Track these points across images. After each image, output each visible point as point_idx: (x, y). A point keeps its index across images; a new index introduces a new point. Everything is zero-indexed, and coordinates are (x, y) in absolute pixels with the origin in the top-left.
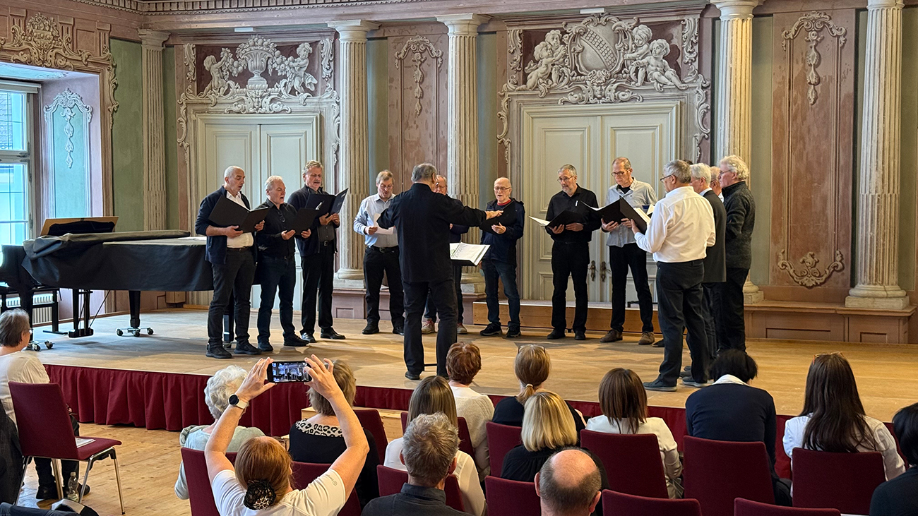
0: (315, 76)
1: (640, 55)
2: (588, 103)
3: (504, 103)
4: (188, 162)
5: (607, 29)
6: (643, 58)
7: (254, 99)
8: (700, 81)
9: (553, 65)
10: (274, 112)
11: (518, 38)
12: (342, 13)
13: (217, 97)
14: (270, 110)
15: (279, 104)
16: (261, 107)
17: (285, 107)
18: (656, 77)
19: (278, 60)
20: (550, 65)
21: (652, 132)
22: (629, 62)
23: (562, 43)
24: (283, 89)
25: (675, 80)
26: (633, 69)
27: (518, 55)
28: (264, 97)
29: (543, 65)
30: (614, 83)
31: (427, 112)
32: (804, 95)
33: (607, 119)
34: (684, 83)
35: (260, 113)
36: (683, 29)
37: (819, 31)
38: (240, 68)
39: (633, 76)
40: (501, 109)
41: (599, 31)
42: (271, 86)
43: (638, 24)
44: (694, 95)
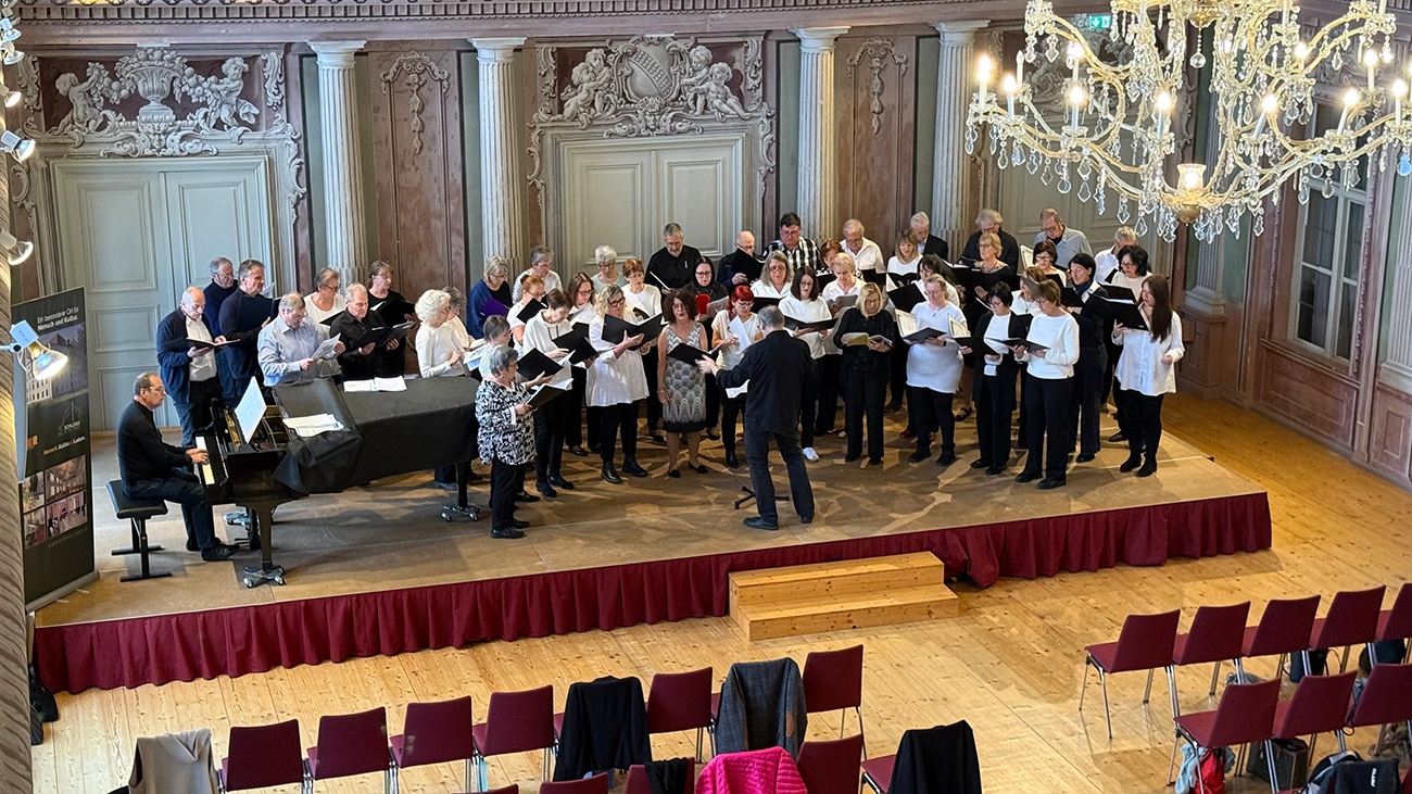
0: (255, 103)
1: (700, 79)
2: (639, 135)
3: (534, 137)
4: (35, 231)
5: (660, 48)
6: (702, 84)
7: (151, 136)
8: (765, 110)
9: (596, 91)
10: (189, 155)
11: (551, 57)
12: (332, 30)
13: (84, 134)
14: (181, 151)
15: (196, 143)
16: (165, 147)
17: (207, 147)
18: (717, 105)
19: (192, 81)
20: (592, 91)
21: (712, 167)
22: (686, 88)
23: (607, 65)
24: (202, 123)
25: (737, 108)
26: (691, 96)
27: (551, 79)
28: (170, 132)
29: (584, 91)
30: (670, 112)
31: (430, 149)
32: (869, 124)
33: (662, 154)
34: (747, 112)
35: (163, 156)
36: (746, 51)
37: (882, 58)
38: (124, 93)
39: (691, 104)
40: (531, 145)
41: (650, 50)
42: (181, 116)
43: (696, 44)
44: (758, 125)
